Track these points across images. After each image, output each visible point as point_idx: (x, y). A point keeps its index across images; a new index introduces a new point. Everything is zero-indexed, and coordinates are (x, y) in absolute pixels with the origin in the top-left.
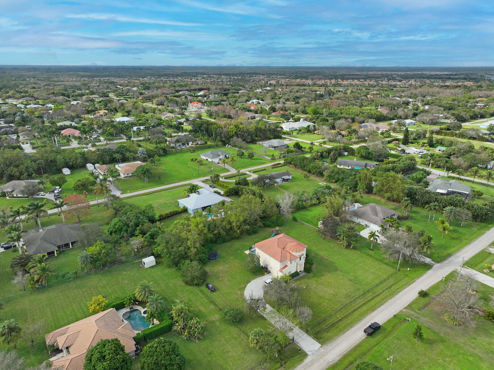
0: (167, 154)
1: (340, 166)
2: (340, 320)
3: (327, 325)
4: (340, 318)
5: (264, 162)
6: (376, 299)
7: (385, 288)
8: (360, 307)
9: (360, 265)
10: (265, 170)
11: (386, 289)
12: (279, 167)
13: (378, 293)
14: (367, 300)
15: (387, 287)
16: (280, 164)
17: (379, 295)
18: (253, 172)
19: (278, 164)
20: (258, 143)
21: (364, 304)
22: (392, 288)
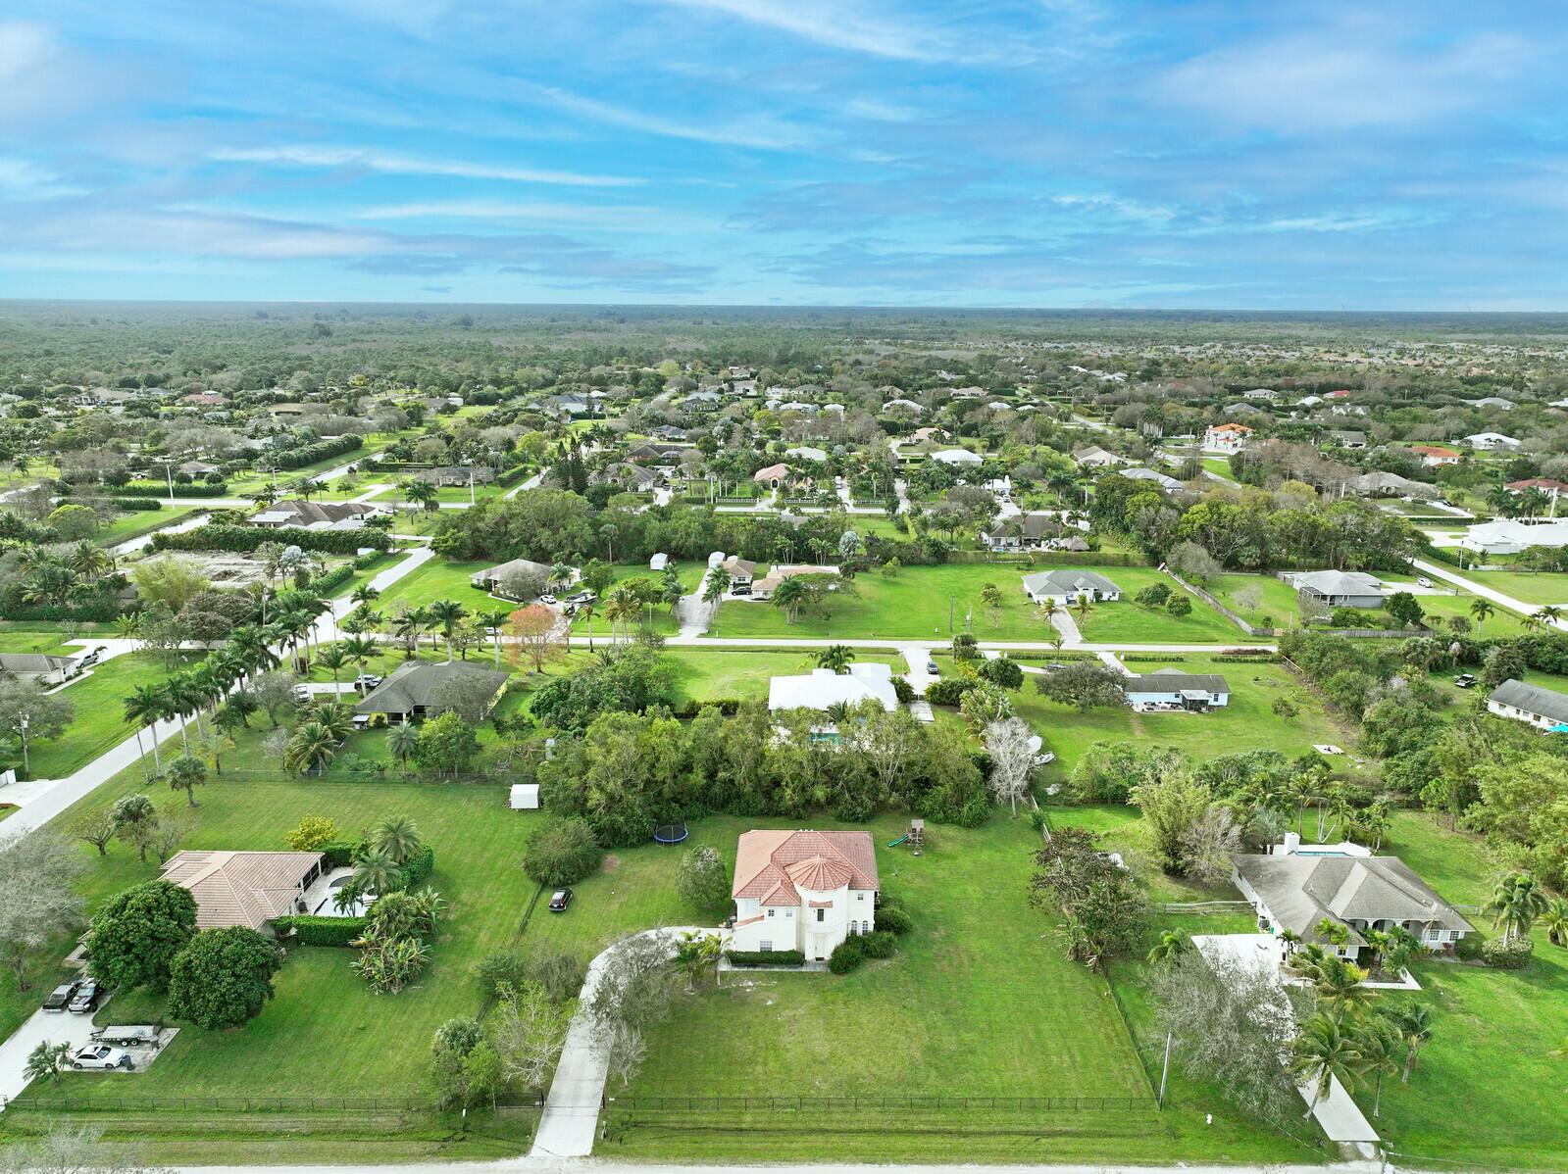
0: (945, 562)
1: (1502, 706)
2: (742, 1130)
3: (683, 1122)
4: (744, 1126)
5: (1216, 637)
6: (939, 1139)
7: (1016, 1128)
8: (851, 1131)
9: (1045, 1027)
10: (1180, 659)
11: (1019, 1133)
12: (1247, 661)
13: (973, 1128)
14: (899, 1125)
15: (1033, 1128)
16: (1265, 652)
17: (966, 1135)
18: (1126, 660)
19: (1255, 652)
20: (1281, 574)
21: (879, 1132)
22: (1044, 1141)
